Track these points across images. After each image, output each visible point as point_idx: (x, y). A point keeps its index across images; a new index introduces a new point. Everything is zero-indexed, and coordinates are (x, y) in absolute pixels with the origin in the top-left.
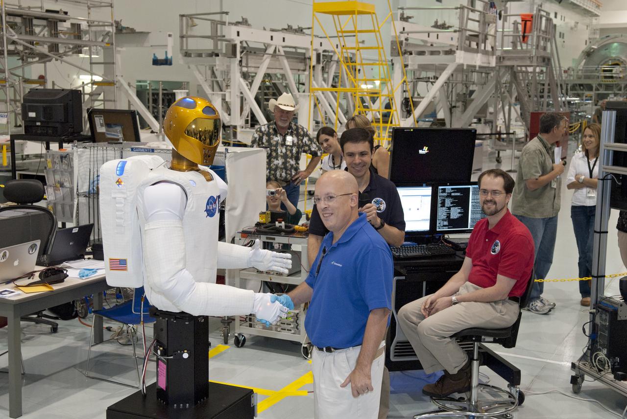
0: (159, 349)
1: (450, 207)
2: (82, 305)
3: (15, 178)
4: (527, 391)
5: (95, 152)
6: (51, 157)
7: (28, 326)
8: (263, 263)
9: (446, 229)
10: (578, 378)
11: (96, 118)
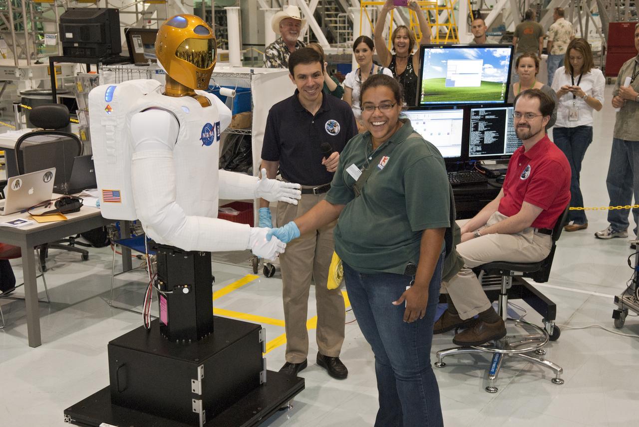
0: (159, 283)
1: (484, 131)
2: (114, 233)
3: (56, 103)
4: (565, 326)
5: (121, 75)
6: (81, 80)
7: (61, 253)
8: (270, 194)
9: (479, 155)
10: (621, 312)
11: (133, 38)
